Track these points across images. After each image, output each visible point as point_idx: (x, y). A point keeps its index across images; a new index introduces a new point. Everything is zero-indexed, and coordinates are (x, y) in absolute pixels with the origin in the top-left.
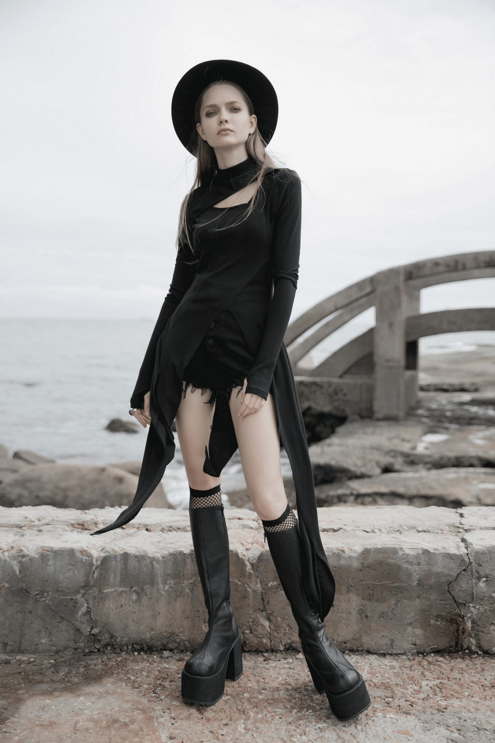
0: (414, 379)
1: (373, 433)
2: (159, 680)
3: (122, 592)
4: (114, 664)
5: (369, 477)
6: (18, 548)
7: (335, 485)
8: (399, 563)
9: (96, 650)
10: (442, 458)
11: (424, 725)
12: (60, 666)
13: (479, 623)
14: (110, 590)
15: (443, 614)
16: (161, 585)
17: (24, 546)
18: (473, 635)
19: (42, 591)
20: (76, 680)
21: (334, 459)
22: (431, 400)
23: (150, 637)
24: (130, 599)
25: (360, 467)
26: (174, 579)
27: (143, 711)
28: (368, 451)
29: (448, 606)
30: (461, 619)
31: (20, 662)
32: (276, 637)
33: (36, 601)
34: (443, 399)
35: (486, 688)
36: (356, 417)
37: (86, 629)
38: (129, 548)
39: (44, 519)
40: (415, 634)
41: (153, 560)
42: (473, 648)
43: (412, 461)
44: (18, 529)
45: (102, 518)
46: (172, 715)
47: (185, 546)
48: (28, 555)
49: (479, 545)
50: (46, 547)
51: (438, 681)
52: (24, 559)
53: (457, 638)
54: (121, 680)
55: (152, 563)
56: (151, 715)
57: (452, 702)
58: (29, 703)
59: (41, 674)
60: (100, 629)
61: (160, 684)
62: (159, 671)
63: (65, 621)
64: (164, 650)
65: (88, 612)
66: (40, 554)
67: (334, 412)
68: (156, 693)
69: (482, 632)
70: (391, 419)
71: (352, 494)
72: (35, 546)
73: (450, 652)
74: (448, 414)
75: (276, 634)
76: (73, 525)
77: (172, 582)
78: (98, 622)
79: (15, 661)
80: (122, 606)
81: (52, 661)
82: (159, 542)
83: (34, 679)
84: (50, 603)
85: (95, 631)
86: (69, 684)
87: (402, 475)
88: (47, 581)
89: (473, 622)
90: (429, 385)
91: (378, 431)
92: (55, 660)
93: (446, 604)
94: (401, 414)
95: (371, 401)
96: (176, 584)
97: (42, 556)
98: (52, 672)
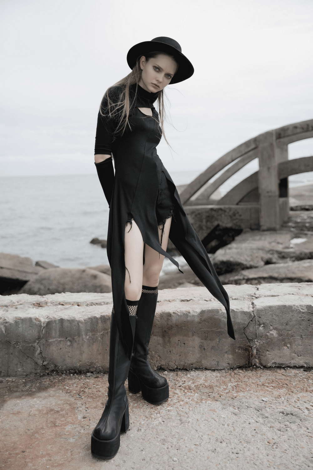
0: (286, 203)
1: (260, 240)
2: (82, 388)
3: (60, 341)
4: (57, 381)
5: (256, 267)
6: (3, 318)
7: (233, 274)
8: (220, 318)
9: (46, 374)
10: (301, 254)
11: (223, 406)
12: (27, 383)
13: (260, 350)
14: (53, 340)
15: (242, 346)
16: (84, 336)
17: (7, 317)
18: (257, 357)
19: (17, 342)
20: (34, 390)
21: (232, 257)
22: (297, 216)
23: (80, 365)
24: (66, 344)
25: (249, 261)
26: (92, 332)
27: (70, 405)
28: (255, 251)
29: (244, 341)
30: (251, 348)
31: (8, 381)
32: (152, 363)
33: (15, 347)
34: (305, 215)
35: (258, 386)
36: (248, 230)
37: (40, 362)
38: (64, 316)
39: (21, 301)
40: (228, 358)
41: (79, 322)
42: (257, 365)
43: (283, 256)
44: (6, 308)
45: (51, 300)
46: (87, 406)
47: (98, 314)
48: (9, 322)
49: (259, 306)
50: (18, 317)
51: (236, 383)
52: (7, 324)
53: (249, 359)
54: (60, 389)
55: (78, 324)
56: (74, 406)
57: (240, 394)
58: (9, 402)
59: (17, 387)
60: (48, 362)
61: (83, 391)
62: (84, 384)
63: (30, 359)
64: (88, 372)
65: (41, 353)
66: (14, 321)
67: (234, 227)
68: (79, 395)
69: (262, 355)
70: (272, 230)
71: (244, 279)
72: (12, 317)
73: (246, 367)
74: (307, 225)
75: (152, 361)
76: (34, 304)
77: (90, 334)
78: (46, 358)
79: (5, 381)
80: (61, 348)
81: (24, 380)
82: (83, 312)
83: (13, 390)
84: (21, 348)
85: (45, 363)
86: (30, 392)
87: (277, 265)
88: (19, 336)
89: (257, 350)
90: (297, 207)
91: (263, 238)
92: (26, 380)
93: (243, 340)
94: (278, 227)
95: (258, 219)
96: (93, 335)
97: (16, 323)
98: (23, 386)
